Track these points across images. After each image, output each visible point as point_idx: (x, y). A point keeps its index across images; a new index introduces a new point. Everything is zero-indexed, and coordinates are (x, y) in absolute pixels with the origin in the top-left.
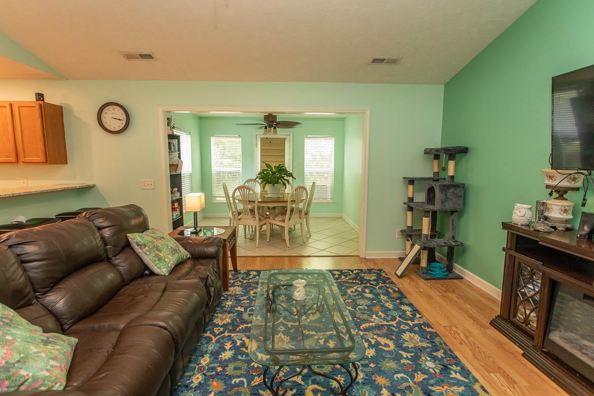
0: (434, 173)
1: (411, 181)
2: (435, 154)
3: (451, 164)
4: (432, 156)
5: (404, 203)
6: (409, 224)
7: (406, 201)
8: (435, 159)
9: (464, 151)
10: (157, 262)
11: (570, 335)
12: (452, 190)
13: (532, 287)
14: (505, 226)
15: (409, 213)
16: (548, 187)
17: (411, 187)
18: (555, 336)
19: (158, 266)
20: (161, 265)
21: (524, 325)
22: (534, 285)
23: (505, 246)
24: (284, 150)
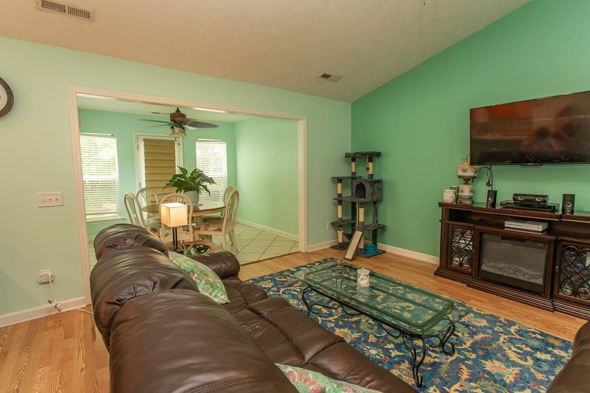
0: (352, 172)
1: (340, 180)
2: (352, 158)
3: (370, 165)
4: (350, 159)
5: (335, 199)
6: (340, 216)
7: (336, 197)
8: (352, 161)
9: (378, 155)
10: (211, 290)
11: (491, 264)
12: (377, 185)
13: (464, 242)
14: (441, 205)
15: (340, 207)
16: (460, 177)
17: (339, 185)
18: (484, 267)
19: (214, 294)
20: (216, 292)
21: (459, 268)
22: (465, 240)
23: (441, 219)
24: (174, 154)
